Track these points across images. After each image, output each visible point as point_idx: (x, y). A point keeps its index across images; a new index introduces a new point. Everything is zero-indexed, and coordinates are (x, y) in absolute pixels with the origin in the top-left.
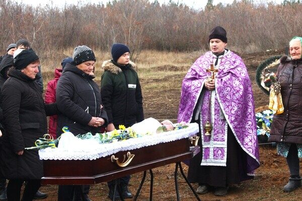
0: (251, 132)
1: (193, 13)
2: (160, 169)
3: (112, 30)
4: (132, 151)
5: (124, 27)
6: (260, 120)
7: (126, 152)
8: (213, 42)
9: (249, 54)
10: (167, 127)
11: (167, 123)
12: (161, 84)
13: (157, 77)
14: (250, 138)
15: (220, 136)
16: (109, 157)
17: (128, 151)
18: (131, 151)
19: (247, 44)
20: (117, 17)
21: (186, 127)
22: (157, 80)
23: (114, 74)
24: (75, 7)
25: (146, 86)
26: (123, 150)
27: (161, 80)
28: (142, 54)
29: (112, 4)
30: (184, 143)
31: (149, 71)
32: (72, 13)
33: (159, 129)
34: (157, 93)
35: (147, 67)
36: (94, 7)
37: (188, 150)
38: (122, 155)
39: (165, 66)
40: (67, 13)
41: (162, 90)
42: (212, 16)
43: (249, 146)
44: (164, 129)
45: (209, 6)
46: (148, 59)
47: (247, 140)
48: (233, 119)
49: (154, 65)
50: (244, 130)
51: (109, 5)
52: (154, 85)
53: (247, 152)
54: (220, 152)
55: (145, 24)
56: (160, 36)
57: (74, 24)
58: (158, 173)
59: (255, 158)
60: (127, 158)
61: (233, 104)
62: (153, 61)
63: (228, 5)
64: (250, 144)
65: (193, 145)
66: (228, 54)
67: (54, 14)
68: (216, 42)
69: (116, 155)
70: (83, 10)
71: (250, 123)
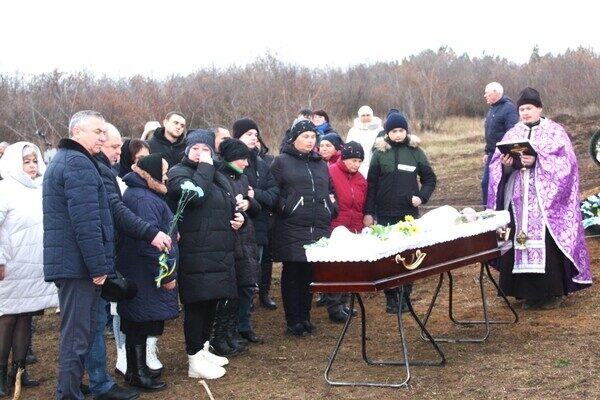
0: (570, 226)
1: (513, 67)
2: (465, 270)
3: (408, 93)
4: (423, 250)
5: (423, 88)
6: (595, 205)
7: (414, 251)
8: (523, 110)
9: (588, 118)
10: (468, 217)
11: (469, 211)
12: (470, 161)
13: (465, 152)
14: (568, 233)
15: (536, 232)
16: (394, 257)
17: (417, 249)
18: (421, 249)
19: (584, 105)
20: (415, 76)
21: (492, 216)
22: (465, 156)
23: (380, 151)
24: (361, 65)
25: (451, 164)
26: (411, 248)
27: (470, 156)
28: (448, 123)
29: (408, 60)
30: (491, 237)
31: (455, 144)
32: (360, 73)
33: (458, 220)
34: (465, 172)
35: (453, 138)
36: (386, 65)
37: (496, 246)
38: (409, 255)
39: (476, 137)
40: (351, 73)
41: (471, 168)
42: (538, 70)
43: (566, 244)
44: (464, 220)
45: (535, 58)
46: (455, 128)
47: (564, 235)
48: (549, 205)
49: (462, 136)
50: (561, 222)
51: (404, 61)
52: (462, 161)
53: (564, 251)
54: (536, 254)
55: (451, 83)
56: (470, 98)
57: (361, 87)
58: (461, 276)
59: (572, 260)
60: (416, 258)
61: (553, 185)
62: (462, 130)
63: (559, 55)
64: (568, 241)
65: (503, 239)
66: (546, 123)
67: (336, 76)
68: (528, 109)
69: (402, 254)
70: (372, 69)
71: (570, 214)
